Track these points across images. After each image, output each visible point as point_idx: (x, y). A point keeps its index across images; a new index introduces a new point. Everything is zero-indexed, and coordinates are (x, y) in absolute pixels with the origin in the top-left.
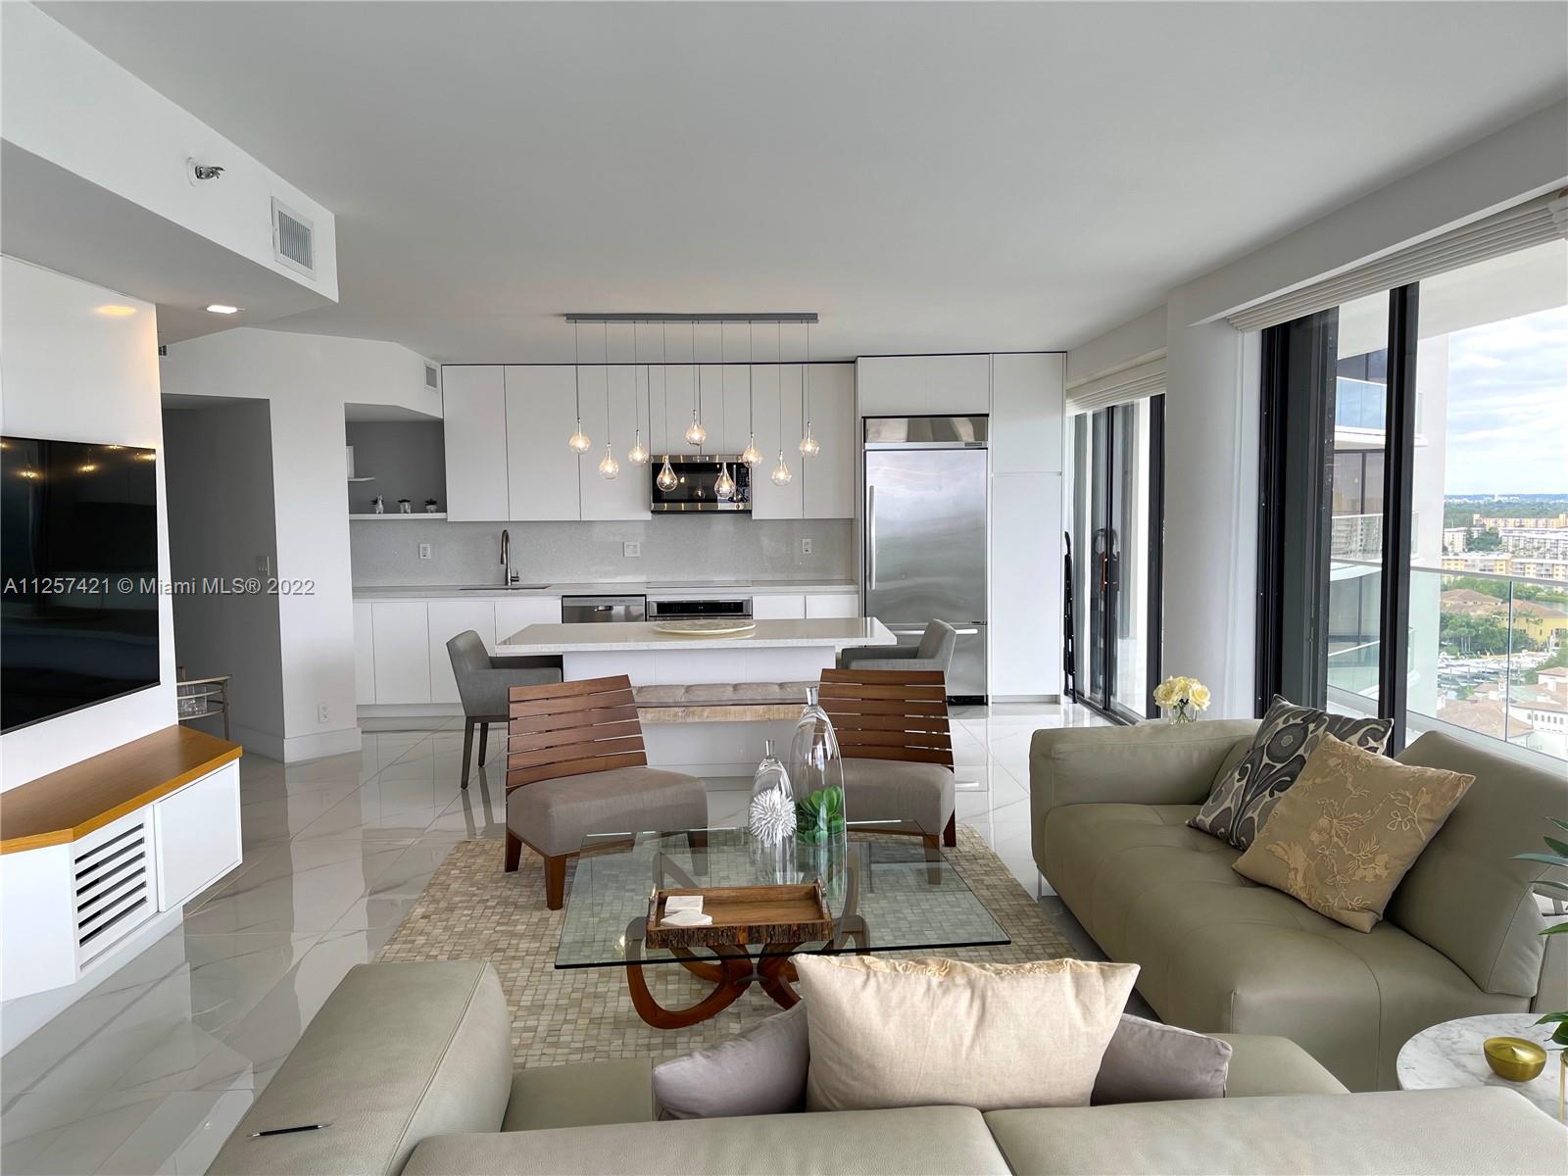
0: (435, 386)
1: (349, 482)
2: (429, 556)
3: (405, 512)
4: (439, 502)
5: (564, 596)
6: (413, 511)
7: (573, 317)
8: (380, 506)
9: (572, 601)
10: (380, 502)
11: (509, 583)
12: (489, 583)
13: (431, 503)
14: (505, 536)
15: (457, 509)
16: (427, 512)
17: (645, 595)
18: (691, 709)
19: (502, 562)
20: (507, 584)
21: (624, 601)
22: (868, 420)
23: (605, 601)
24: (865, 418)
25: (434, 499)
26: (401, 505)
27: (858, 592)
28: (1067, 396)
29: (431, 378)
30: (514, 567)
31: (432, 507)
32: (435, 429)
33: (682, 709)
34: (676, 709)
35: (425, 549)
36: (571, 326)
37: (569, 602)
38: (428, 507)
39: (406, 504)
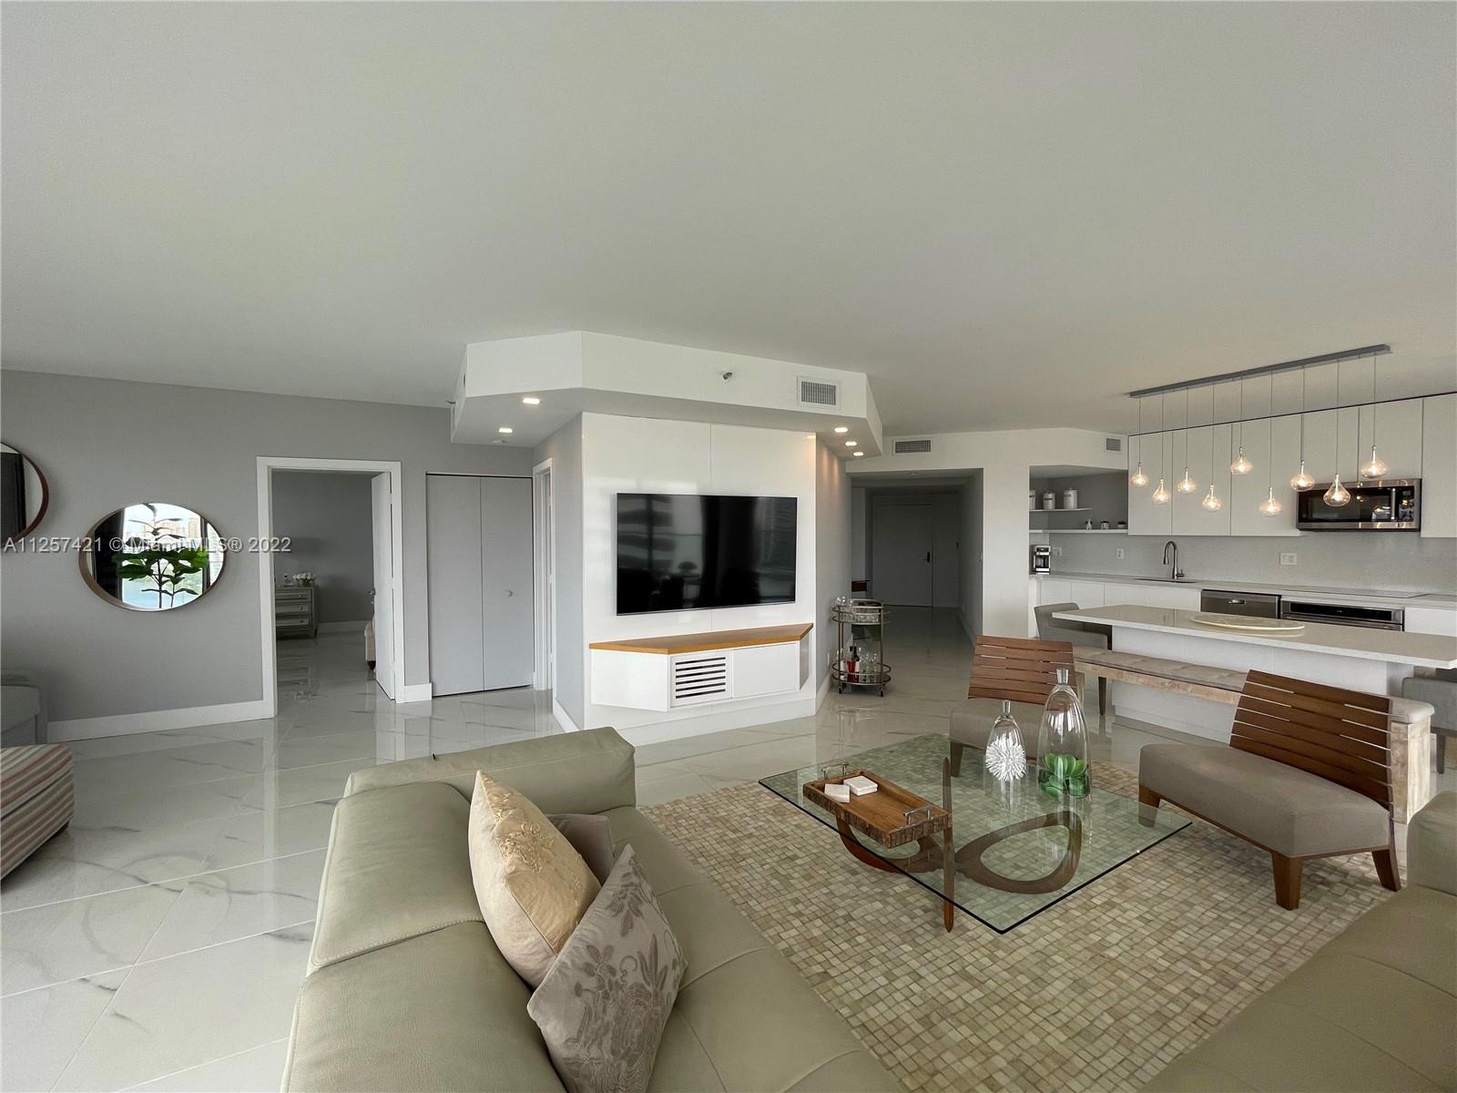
0: (1118, 450)
1: (1030, 512)
2: (1122, 557)
3: (1105, 529)
4: (1124, 523)
5: (1203, 591)
6: (1110, 528)
7: (1133, 394)
8: (1089, 525)
9: (1214, 594)
10: (1089, 523)
11: (1177, 578)
12: (1162, 577)
13: (1122, 523)
14: (1173, 545)
15: (1134, 528)
16: (1118, 528)
17: (1280, 596)
19: (1164, 563)
20: (1173, 577)
23: (1239, 597)
25: (1124, 521)
30: (1180, 567)
31: (1120, 526)
35: (1120, 552)
36: (1135, 401)
37: (1207, 595)
38: (1112, 526)
39: (1104, 525)
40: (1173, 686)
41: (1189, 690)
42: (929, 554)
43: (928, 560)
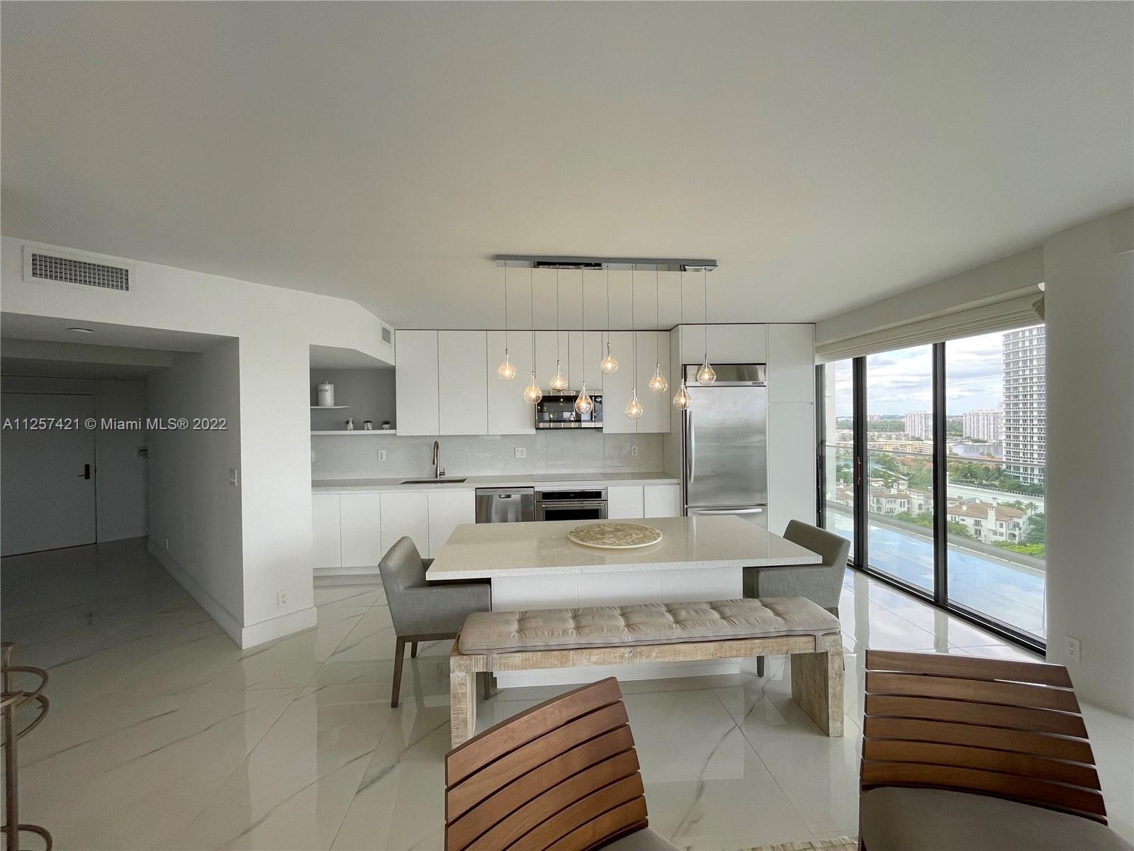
0: (390, 343)
2: (384, 459)
3: (368, 429)
4: (391, 423)
5: (477, 488)
6: (373, 429)
8: (351, 425)
9: (483, 492)
10: (351, 423)
11: (439, 477)
12: (425, 477)
13: (387, 423)
14: (436, 445)
15: (403, 427)
16: (383, 429)
17: (533, 487)
18: (639, 649)
19: (434, 463)
20: (436, 477)
21: (519, 491)
22: (688, 367)
23: (505, 492)
24: (685, 365)
25: (389, 421)
26: (366, 424)
27: (679, 484)
28: (816, 352)
29: (386, 335)
30: (442, 466)
31: (386, 426)
32: (389, 373)
33: (628, 649)
34: (622, 650)
35: (382, 454)
37: (480, 493)
38: (384, 426)
39: (369, 423)
40: (635, 656)
41: (654, 655)
42: (87, 467)
43: (87, 476)
